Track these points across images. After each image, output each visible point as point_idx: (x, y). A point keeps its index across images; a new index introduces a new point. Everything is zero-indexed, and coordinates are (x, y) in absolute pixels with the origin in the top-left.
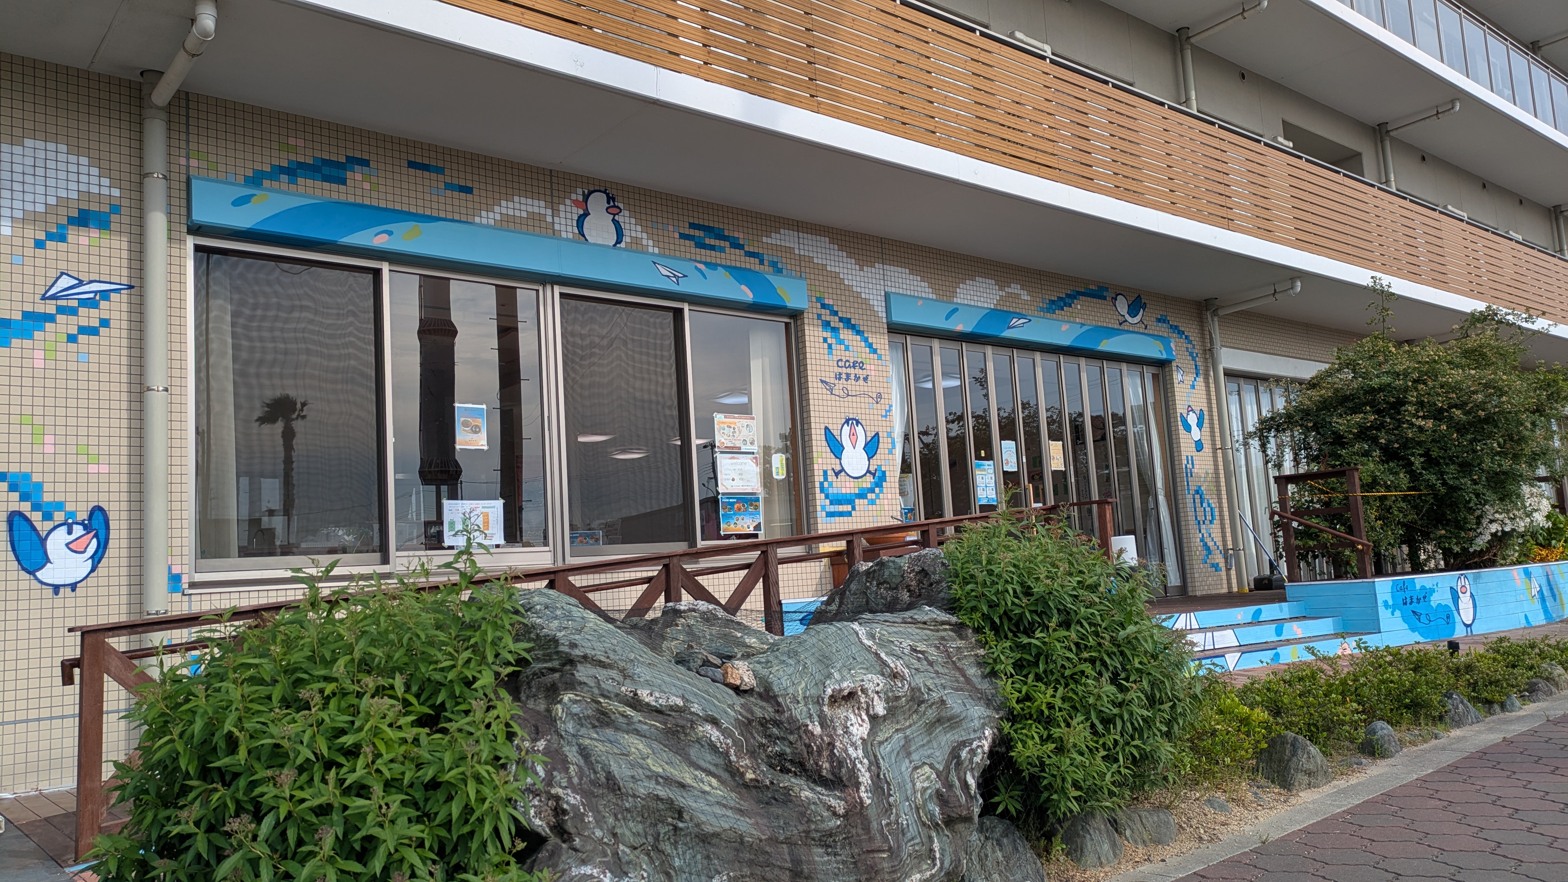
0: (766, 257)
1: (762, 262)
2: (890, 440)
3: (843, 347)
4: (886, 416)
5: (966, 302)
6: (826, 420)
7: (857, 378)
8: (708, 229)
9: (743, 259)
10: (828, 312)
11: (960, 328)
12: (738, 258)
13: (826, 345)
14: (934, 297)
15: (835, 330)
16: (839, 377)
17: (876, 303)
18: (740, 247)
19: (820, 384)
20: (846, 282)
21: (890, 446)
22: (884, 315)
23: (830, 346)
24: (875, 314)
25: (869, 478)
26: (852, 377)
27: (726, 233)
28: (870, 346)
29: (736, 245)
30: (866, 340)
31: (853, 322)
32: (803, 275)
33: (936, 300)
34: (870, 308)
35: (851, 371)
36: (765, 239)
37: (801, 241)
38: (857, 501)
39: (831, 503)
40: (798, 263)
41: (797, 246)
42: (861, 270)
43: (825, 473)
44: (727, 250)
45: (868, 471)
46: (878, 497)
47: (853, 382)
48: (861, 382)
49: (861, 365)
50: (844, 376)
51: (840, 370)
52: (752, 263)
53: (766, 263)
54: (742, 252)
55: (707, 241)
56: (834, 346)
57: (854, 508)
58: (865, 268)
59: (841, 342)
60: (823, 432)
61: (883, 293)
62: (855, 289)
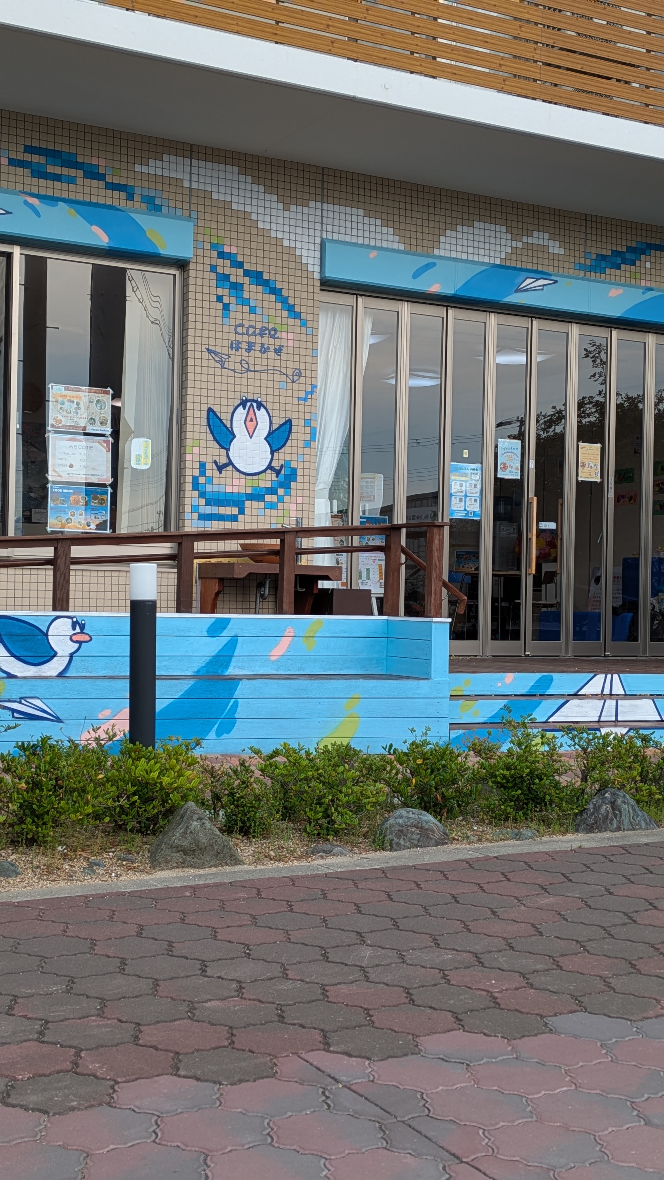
0: (137, 191)
1: (130, 197)
2: (308, 430)
3: (246, 309)
4: (305, 399)
5: (453, 255)
6: (211, 401)
7: (264, 350)
8: (52, 155)
9: (102, 192)
10: (228, 263)
11: (435, 288)
12: (94, 191)
13: (220, 306)
14: (402, 247)
15: (237, 287)
16: (236, 346)
17: (305, 253)
18: (101, 177)
19: (206, 355)
20: (260, 225)
21: (308, 437)
22: (317, 269)
23: (226, 307)
24: (303, 268)
25: (271, 476)
26: (258, 347)
27: (80, 159)
28: (290, 309)
29: (93, 174)
30: (284, 300)
31: (266, 276)
32: (194, 215)
33: (404, 252)
34: (297, 260)
35: (258, 339)
36: (138, 168)
37: (195, 170)
38: (248, 503)
39: (208, 504)
40: (186, 199)
41: (187, 177)
42: (286, 209)
43: (203, 466)
44: (79, 181)
45: (270, 467)
46: (281, 500)
47: (258, 354)
48: (271, 355)
49: (273, 333)
50: (245, 346)
51: (239, 337)
52: (117, 198)
53: (137, 198)
54: (102, 184)
55: (50, 169)
56: (232, 307)
57: (242, 512)
58: (293, 208)
59: (245, 302)
60: (204, 414)
61: (318, 241)
62: (273, 234)
